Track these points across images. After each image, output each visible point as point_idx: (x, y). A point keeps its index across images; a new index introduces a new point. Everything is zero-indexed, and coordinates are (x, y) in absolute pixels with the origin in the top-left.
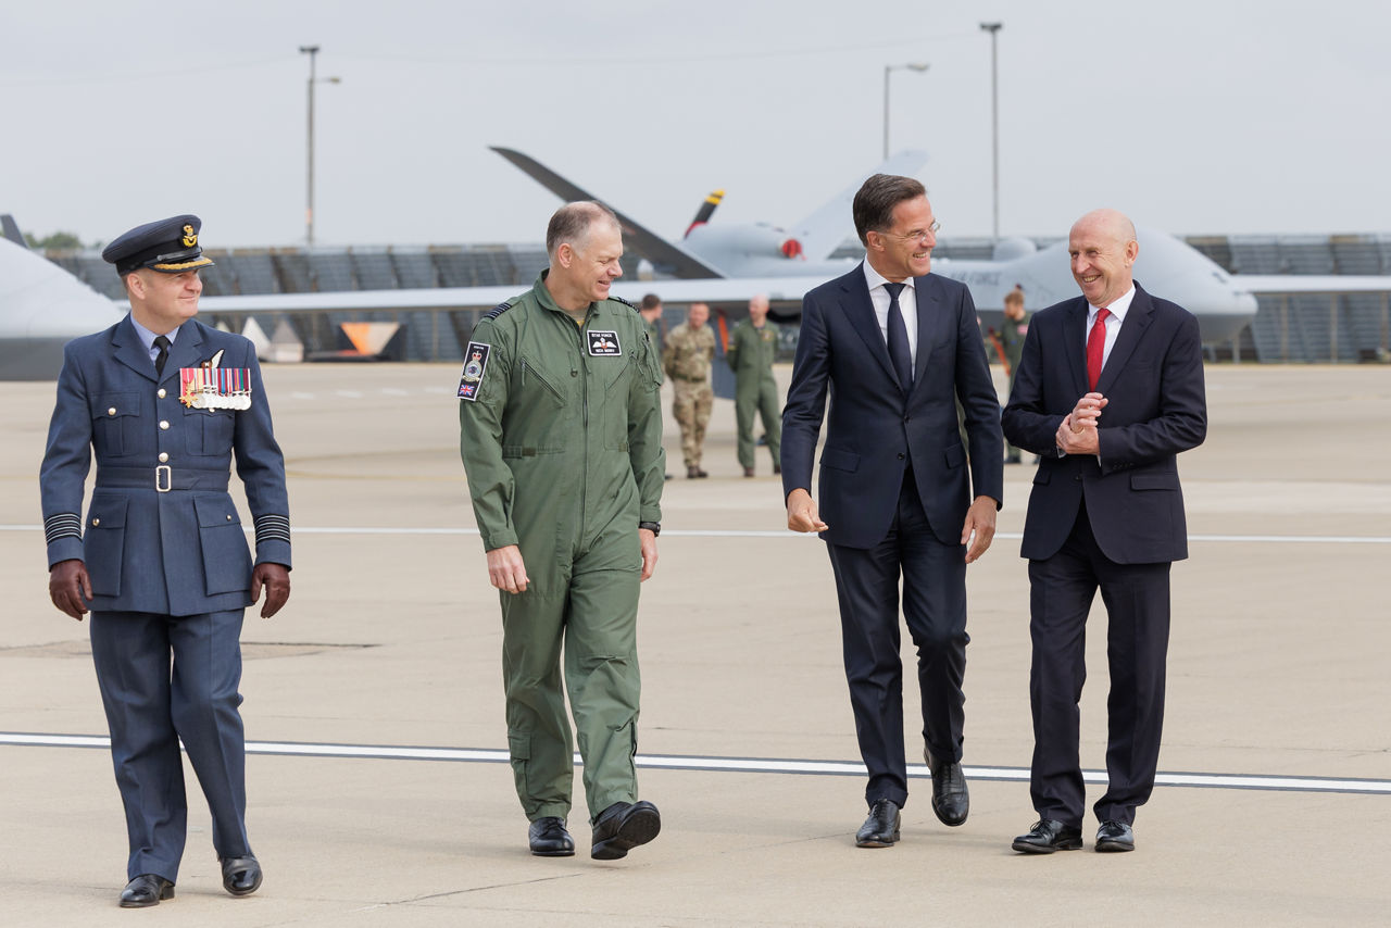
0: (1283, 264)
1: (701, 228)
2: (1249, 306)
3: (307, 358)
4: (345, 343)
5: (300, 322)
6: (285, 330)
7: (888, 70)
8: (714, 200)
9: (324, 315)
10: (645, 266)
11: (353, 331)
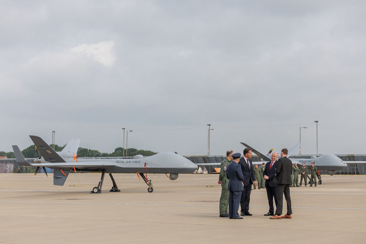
0: (363, 159)
1: (270, 154)
2: (346, 165)
3: (208, 173)
4: (215, 171)
5: (207, 167)
6: (205, 169)
7: (300, 128)
8: (272, 150)
9: (211, 166)
10: (262, 159)
11: (216, 169)
